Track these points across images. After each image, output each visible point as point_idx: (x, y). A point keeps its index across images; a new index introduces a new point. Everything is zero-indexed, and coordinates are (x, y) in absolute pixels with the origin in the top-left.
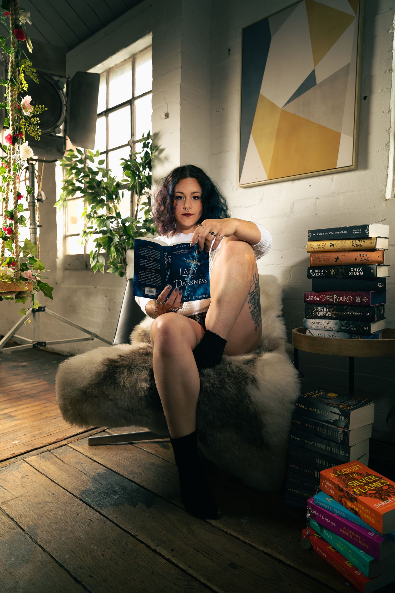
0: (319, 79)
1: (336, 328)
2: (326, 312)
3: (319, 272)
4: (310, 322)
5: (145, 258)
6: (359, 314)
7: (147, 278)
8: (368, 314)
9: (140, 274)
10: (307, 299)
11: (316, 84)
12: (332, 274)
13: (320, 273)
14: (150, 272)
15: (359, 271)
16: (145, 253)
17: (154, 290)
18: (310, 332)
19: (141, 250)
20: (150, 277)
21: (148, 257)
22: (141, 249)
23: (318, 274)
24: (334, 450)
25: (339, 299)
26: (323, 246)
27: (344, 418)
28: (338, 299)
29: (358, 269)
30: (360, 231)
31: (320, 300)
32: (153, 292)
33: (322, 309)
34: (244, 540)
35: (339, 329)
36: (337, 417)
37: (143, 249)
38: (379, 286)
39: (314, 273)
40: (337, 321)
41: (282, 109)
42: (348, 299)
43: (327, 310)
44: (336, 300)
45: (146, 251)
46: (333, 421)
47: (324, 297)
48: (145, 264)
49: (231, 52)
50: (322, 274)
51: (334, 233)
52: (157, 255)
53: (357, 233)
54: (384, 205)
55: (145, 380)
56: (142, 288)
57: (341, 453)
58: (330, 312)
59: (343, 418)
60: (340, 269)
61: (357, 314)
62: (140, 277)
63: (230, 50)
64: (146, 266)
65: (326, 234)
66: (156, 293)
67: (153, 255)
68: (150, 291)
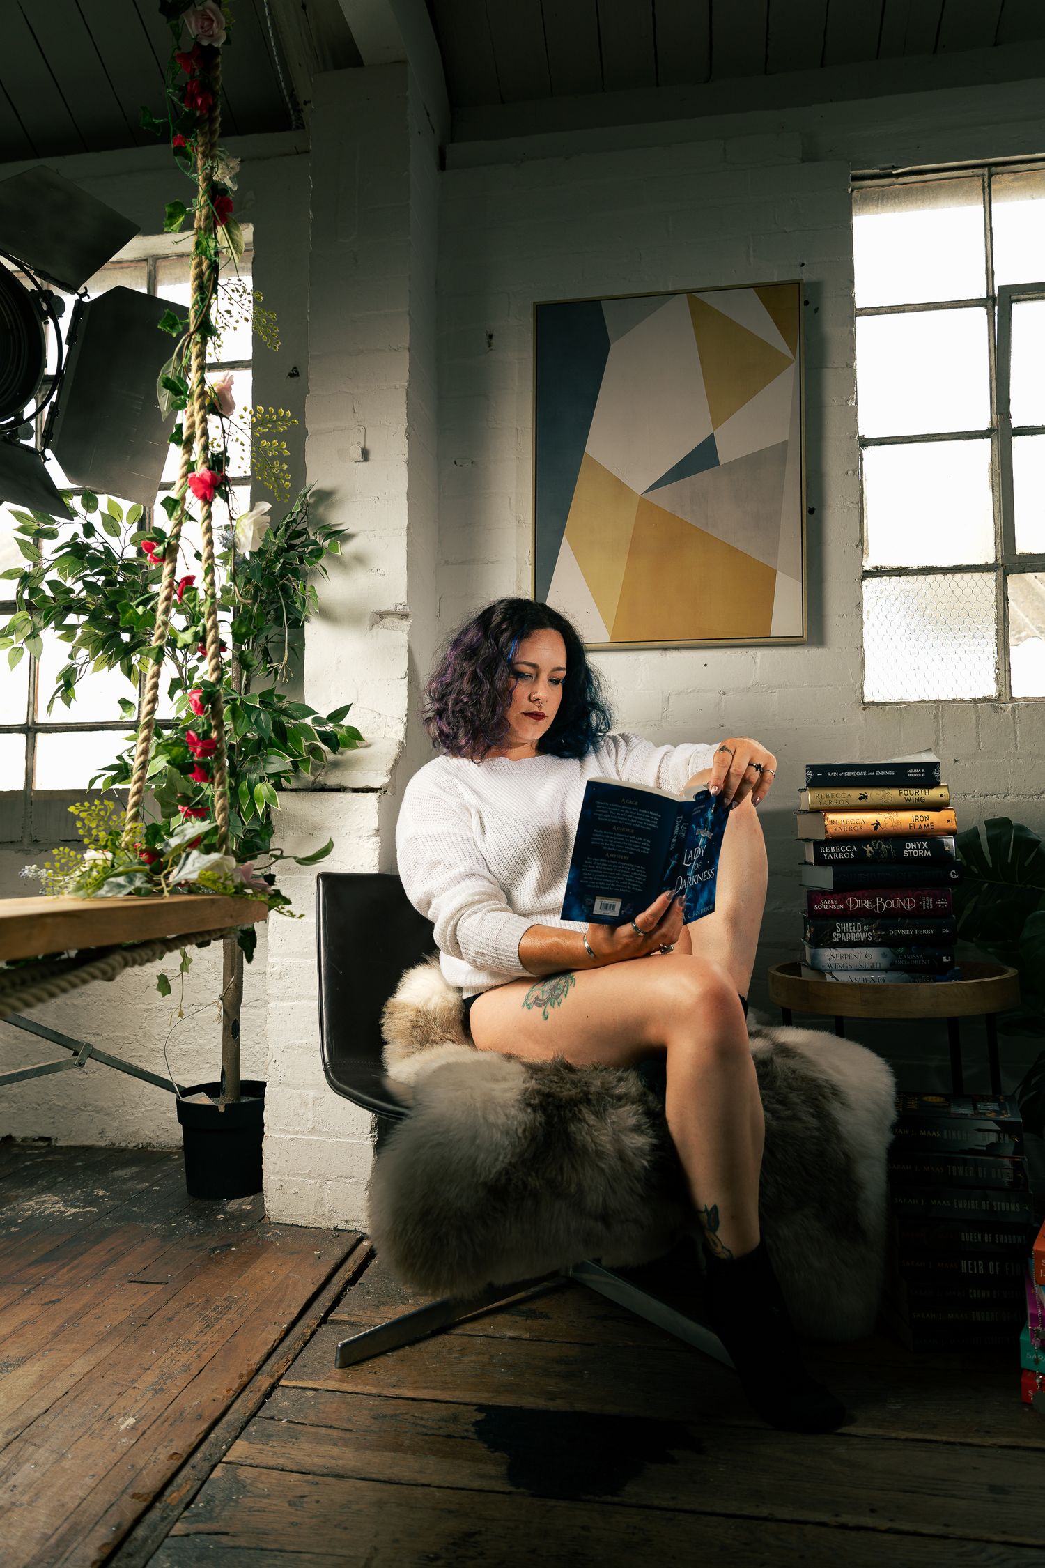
0: (726, 454)
1: (883, 963)
2: (863, 931)
3: (841, 852)
4: (828, 956)
5: (607, 826)
6: (928, 931)
7: (605, 874)
8: (945, 931)
9: (588, 864)
10: (817, 907)
11: (718, 463)
12: (868, 854)
13: (844, 853)
14: (613, 859)
15: (921, 848)
16: (610, 815)
17: (618, 904)
18: (833, 977)
19: (602, 809)
20: (613, 871)
21: (618, 825)
22: (600, 805)
23: (838, 856)
24: (997, 1205)
25: (889, 904)
26: (844, 799)
27: (1010, 1137)
28: (885, 905)
29: (919, 845)
30: (921, 772)
31: (847, 908)
32: (613, 909)
33: (852, 926)
34: (945, 1439)
35: (892, 964)
36: (993, 1138)
37: (605, 806)
38: (952, 876)
39: (829, 853)
40: (886, 950)
41: (641, 498)
42: (907, 904)
43: (862, 927)
44: (881, 907)
45: (614, 811)
46: (985, 1148)
47: (854, 903)
48: (604, 842)
49: (494, 341)
50: (847, 855)
51: (865, 773)
52: (651, 820)
53: (917, 775)
54: (861, 717)
55: (637, 1129)
56: (588, 900)
57: (1013, 1208)
58: (870, 931)
59: (1007, 1137)
60: (883, 846)
61: (924, 932)
62: (587, 872)
63: (491, 337)
64: (606, 846)
65: (847, 774)
66: (621, 909)
67: (634, 819)
68: (606, 907)
